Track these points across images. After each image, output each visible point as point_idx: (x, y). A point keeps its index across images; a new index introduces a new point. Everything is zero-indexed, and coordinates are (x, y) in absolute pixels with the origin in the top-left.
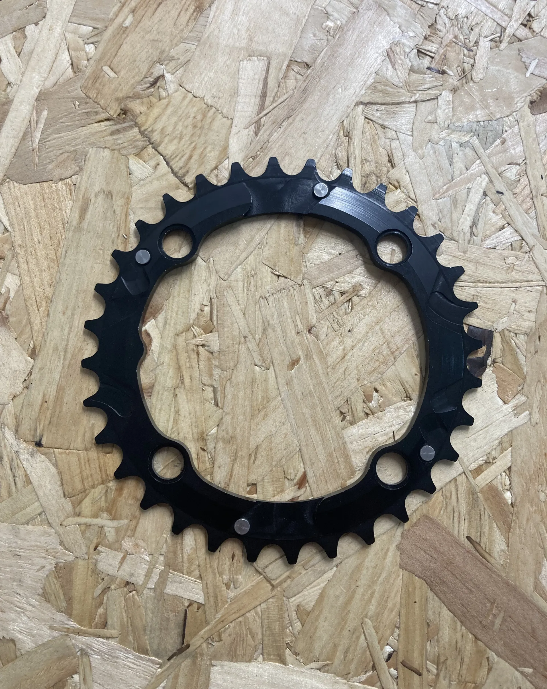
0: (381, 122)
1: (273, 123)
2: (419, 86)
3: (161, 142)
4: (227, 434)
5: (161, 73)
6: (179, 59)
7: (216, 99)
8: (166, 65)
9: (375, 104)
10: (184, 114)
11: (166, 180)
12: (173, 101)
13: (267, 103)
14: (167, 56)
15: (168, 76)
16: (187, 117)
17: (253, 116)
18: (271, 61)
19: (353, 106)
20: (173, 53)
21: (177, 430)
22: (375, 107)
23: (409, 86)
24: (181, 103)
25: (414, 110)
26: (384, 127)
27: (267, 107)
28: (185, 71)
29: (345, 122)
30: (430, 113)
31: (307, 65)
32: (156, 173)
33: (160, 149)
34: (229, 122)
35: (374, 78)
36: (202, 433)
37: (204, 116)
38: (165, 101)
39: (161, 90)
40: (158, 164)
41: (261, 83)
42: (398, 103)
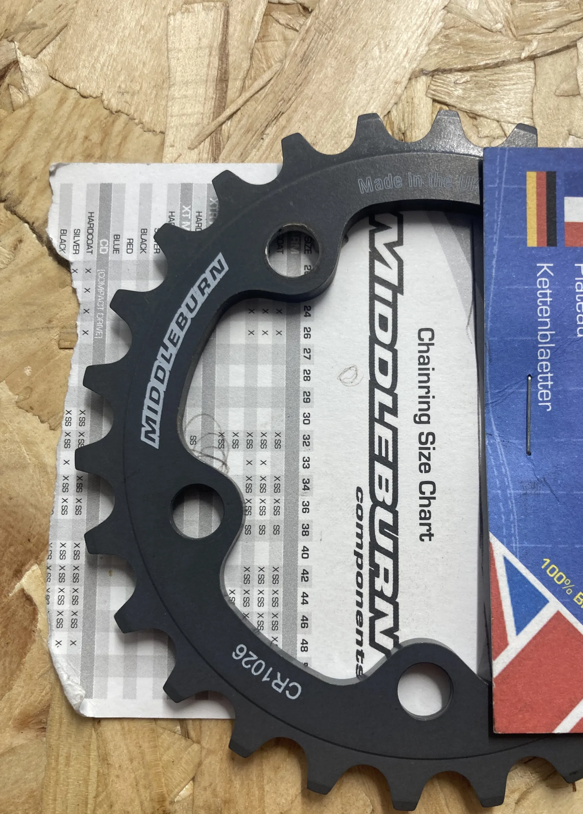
0: (465, 106)
1: (248, 131)
2: (534, 26)
3: (23, 195)
4: (215, 794)
5: (11, 57)
6: (44, 25)
7: (128, 97)
8: (20, 41)
9: (450, 71)
10: (65, 133)
11: (40, 271)
12: (41, 111)
13: (232, 92)
14: (22, 24)
15: (26, 62)
16: (71, 137)
17: (205, 122)
18: (231, 10)
19: (405, 81)
20: (32, 15)
21: (108, 797)
22: (451, 77)
23: (516, 28)
24: (56, 111)
25: (532, 75)
26: (474, 116)
27: (233, 102)
28: (60, 47)
29: (394, 113)
30: (566, 78)
31: (305, 9)
32: (18, 260)
33: (21, 209)
34: (157, 140)
35: (443, 20)
36: (162, 799)
37: (106, 133)
38: (22, 113)
39: (13, 90)
40: (21, 241)
41: (215, 52)
42: (497, 65)
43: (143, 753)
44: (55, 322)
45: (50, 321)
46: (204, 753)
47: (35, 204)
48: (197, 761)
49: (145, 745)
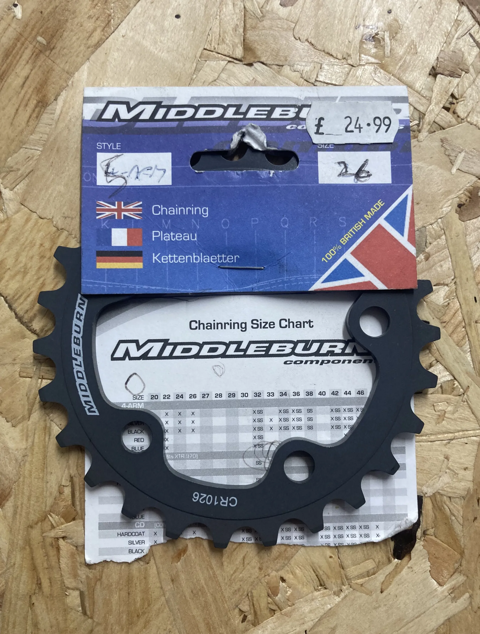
43: (58, 624)
44: (18, 361)
45: (15, 360)
46: (95, 624)
47: (8, 285)
48: (90, 628)
49: (60, 619)
